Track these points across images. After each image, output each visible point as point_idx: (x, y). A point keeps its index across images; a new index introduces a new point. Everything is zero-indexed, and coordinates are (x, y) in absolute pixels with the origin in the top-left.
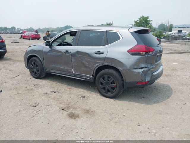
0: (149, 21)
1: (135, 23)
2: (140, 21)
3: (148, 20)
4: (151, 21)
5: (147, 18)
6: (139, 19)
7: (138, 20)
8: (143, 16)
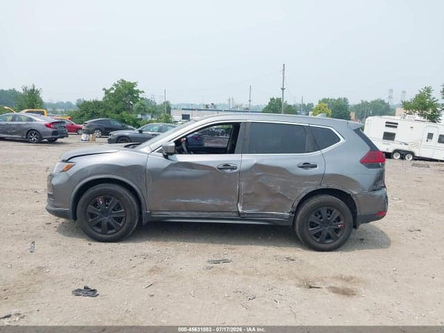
0: (138, 91)
1: (106, 93)
2: (118, 91)
3: (135, 89)
4: (141, 92)
5: (134, 85)
6: (116, 85)
7: (112, 89)
8: (123, 80)
